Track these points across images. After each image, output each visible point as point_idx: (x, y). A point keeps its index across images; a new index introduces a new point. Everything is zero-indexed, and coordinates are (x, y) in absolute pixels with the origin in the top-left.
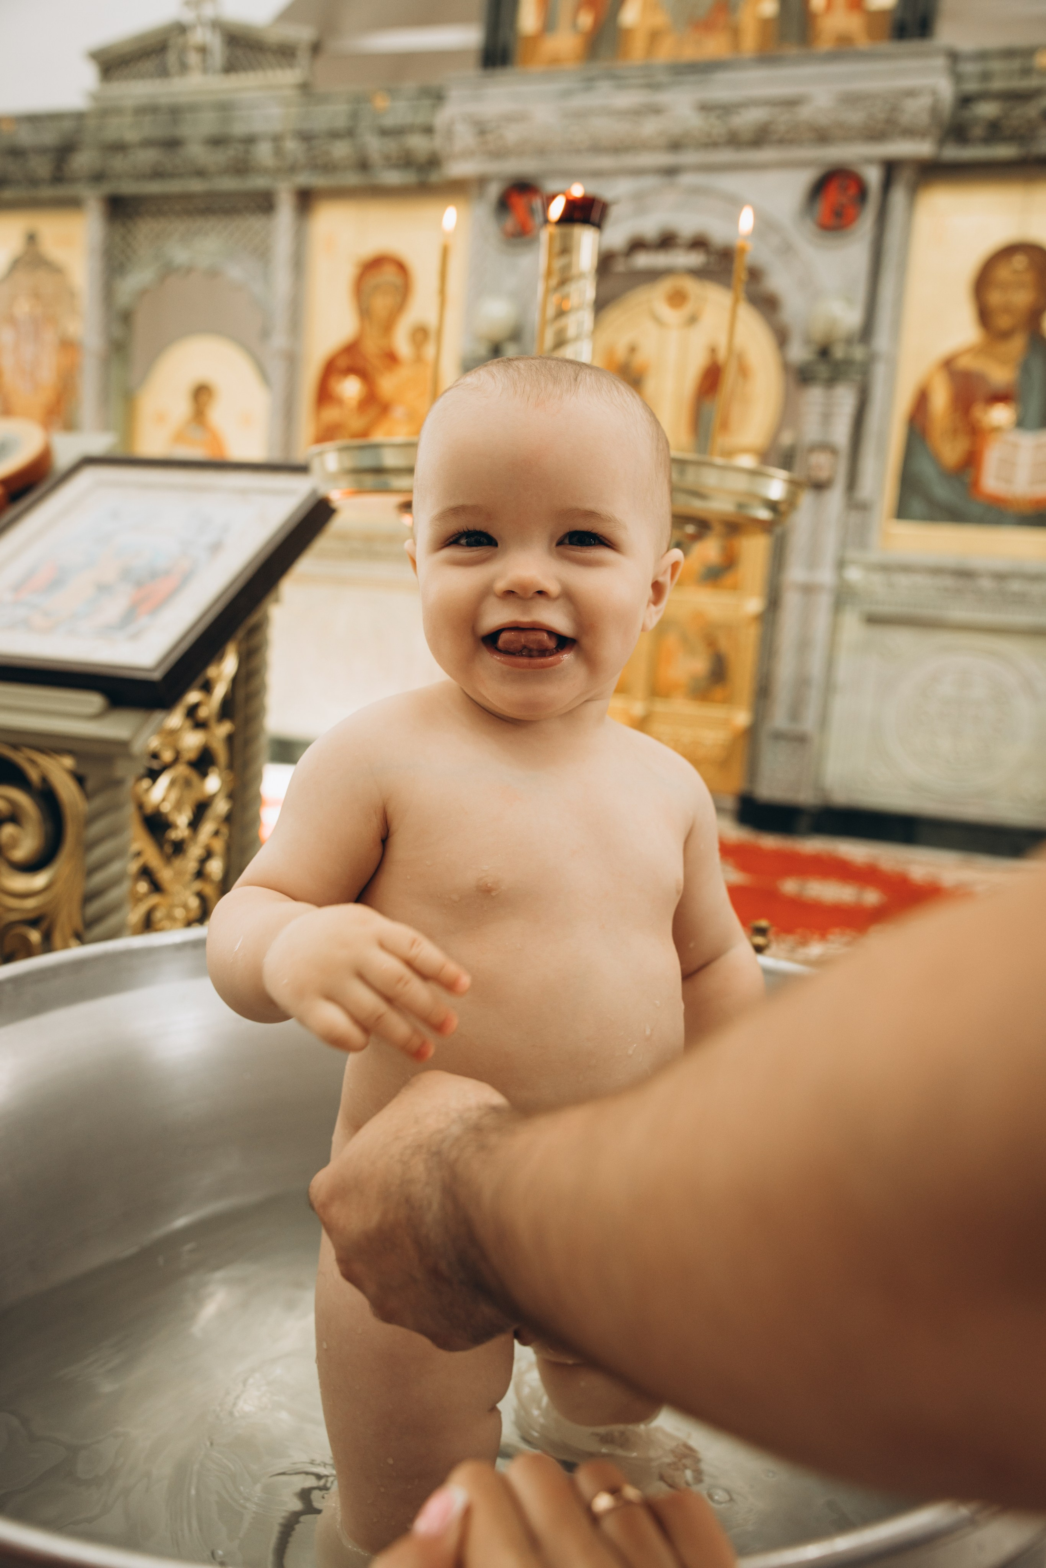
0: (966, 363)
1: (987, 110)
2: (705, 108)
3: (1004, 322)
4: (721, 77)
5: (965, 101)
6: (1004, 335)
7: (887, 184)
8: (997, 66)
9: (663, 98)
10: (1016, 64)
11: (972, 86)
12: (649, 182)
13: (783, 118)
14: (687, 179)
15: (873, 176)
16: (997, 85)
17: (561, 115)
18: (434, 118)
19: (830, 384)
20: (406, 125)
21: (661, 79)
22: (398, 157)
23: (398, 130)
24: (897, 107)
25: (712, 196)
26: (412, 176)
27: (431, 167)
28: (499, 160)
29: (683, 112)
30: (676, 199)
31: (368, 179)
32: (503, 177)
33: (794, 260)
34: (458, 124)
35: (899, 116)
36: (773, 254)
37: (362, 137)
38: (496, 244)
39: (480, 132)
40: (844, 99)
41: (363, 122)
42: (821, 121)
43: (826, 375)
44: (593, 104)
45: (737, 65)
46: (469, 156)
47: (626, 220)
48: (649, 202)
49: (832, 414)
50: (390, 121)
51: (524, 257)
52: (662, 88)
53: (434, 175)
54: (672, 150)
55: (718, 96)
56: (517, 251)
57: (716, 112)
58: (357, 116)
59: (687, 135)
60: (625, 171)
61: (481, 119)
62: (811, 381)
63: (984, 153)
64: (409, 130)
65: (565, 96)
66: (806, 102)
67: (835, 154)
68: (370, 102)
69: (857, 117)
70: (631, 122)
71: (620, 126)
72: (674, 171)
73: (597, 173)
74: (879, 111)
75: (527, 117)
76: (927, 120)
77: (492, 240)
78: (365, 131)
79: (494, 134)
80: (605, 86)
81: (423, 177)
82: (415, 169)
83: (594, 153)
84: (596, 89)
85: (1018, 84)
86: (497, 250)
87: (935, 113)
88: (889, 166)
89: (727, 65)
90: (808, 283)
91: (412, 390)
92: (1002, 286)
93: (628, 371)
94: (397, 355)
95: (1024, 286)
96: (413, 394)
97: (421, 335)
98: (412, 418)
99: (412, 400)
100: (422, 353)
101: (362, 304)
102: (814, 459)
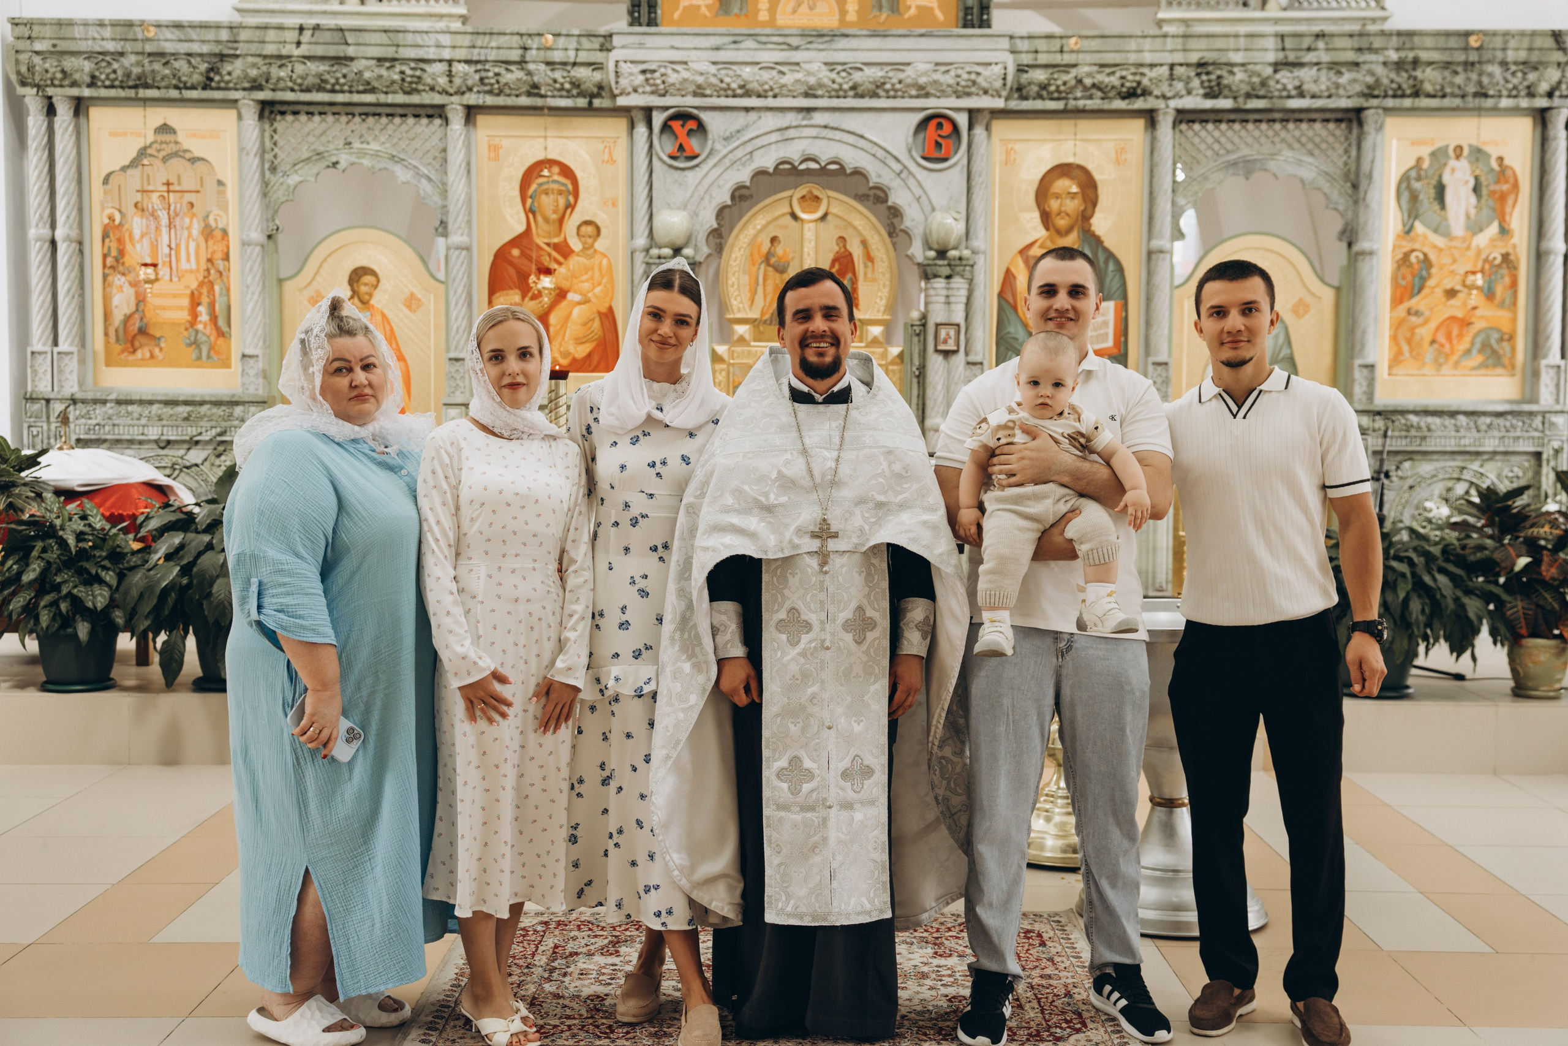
0: (1035, 251)
1: (1040, 76)
2: (830, 65)
3: (1062, 223)
4: (842, 43)
5: (1021, 69)
6: (1064, 233)
7: (971, 127)
8: (1041, 45)
9: (797, 56)
10: (1056, 44)
11: (1026, 59)
12: (790, 119)
13: (895, 77)
14: (819, 118)
15: (962, 120)
16: (1043, 59)
17: (714, 63)
18: (599, 57)
19: (949, 277)
20: (572, 60)
21: (794, 41)
22: (567, 86)
23: (564, 64)
24: (978, 74)
25: (843, 130)
26: (582, 102)
27: (598, 95)
28: (664, 95)
29: (815, 67)
30: (814, 132)
31: (539, 102)
32: (667, 108)
33: (911, 182)
34: (622, 64)
35: (980, 80)
36: (893, 175)
37: (531, 67)
38: (664, 162)
39: (644, 72)
40: (937, 64)
41: (531, 54)
42: (922, 80)
43: (946, 271)
44: (741, 56)
45: (854, 36)
46: (635, 91)
47: (773, 147)
48: (792, 133)
49: (952, 299)
50: (557, 56)
51: (690, 174)
52: (797, 48)
53: (597, 102)
54: (807, 95)
55: (841, 57)
56: (683, 169)
57: (839, 68)
58: (525, 49)
59: (821, 85)
60: (771, 109)
61: (644, 62)
62: (936, 276)
63: (1039, 105)
64: (575, 64)
65: (717, 49)
66: (908, 64)
67: (933, 104)
68: (536, 39)
69: (949, 79)
70: (774, 73)
71: (766, 75)
72: (809, 110)
73: (747, 109)
74: (965, 76)
75: (686, 63)
76: (998, 84)
77: (660, 159)
78: (534, 62)
79: (657, 75)
80: (750, 43)
81: (590, 103)
82: (585, 97)
83: (748, 94)
84: (742, 45)
85: (1057, 59)
86: (665, 168)
87: (1004, 79)
88: (973, 113)
89: (846, 36)
90: (924, 199)
91: (585, 277)
92: (1058, 196)
93: (773, 260)
94: (568, 246)
95: (1074, 196)
96: (587, 281)
97: (590, 229)
98: (586, 301)
99: (586, 285)
100: (592, 246)
101: (529, 201)
102: (943, 333)
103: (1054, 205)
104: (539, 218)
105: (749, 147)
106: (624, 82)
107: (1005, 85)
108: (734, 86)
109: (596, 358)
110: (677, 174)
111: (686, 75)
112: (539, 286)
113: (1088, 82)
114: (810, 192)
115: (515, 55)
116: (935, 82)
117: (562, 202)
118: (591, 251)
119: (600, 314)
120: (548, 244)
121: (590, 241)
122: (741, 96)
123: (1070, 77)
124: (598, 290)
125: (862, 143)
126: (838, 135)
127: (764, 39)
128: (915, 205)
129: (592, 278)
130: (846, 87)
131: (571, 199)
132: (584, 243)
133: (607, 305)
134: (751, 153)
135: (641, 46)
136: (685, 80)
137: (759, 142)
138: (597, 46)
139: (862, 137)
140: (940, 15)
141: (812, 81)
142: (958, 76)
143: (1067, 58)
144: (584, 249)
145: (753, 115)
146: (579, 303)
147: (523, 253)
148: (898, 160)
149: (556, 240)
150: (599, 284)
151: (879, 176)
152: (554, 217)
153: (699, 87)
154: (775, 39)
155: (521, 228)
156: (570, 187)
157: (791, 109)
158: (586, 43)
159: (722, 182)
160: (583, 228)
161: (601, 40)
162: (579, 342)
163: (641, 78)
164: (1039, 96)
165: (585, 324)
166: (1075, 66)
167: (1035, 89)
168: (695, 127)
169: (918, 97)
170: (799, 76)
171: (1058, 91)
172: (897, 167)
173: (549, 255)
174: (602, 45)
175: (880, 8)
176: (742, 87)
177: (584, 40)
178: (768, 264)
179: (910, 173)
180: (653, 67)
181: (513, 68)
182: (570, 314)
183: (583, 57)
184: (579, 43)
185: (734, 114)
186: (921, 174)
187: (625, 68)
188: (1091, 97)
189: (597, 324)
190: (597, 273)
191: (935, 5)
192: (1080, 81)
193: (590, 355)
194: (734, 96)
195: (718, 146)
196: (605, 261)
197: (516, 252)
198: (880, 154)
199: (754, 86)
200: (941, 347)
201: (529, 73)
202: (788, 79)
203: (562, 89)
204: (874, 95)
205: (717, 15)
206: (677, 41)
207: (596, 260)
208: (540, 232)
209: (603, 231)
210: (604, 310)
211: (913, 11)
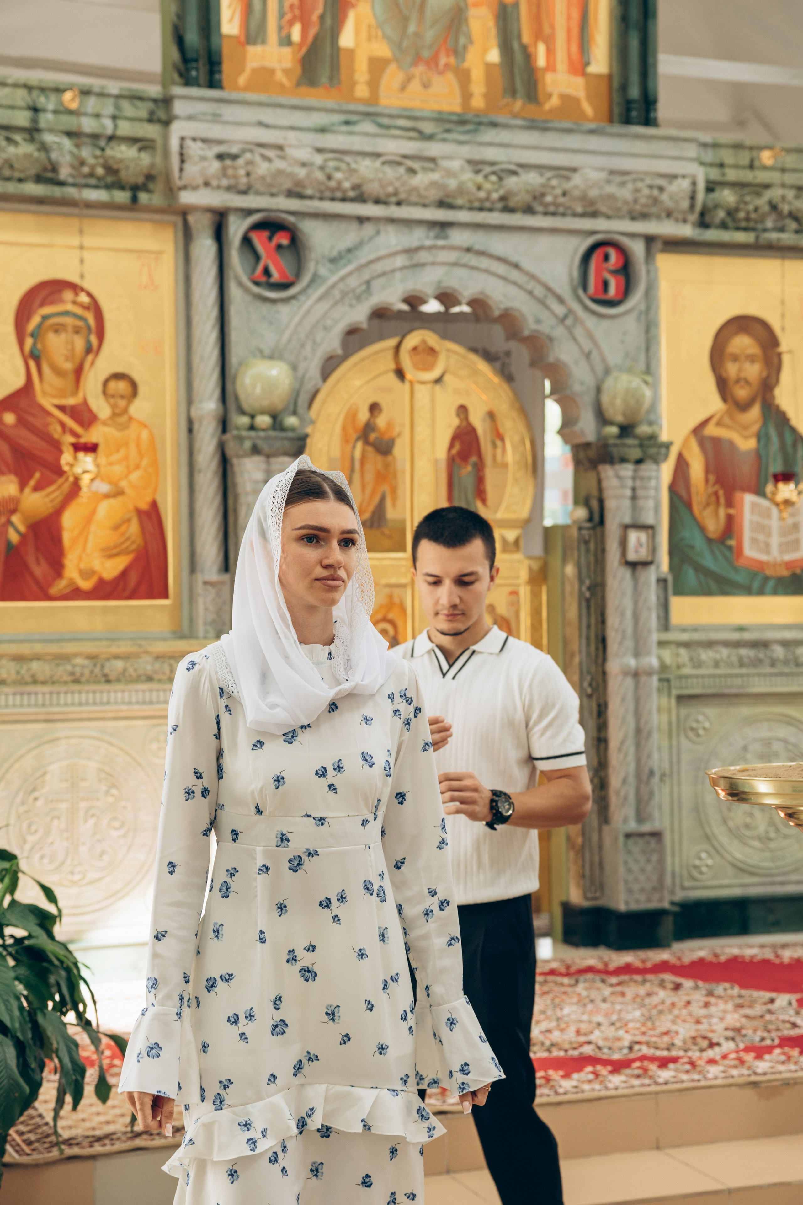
0: (711, 430)
1: (728, 197)
2: (476, 165)
4: (490, 134)
5: (711, 187)
6: (744, 407)
8: (728, 156)
9: (433, 149)
10: (744, 158)
11: (716, 174)
12: (419, 236)
13: (559, 186)
14: (458, 237)
15: (638, 249)
16: (732, 175)
17: (319, 151)
18: (151, 131)
19: (639, 462)
20: (109, 131)
21: (428, 128)
22: (100, 171)
23: (95, 136)
24: (661, 189)
25: (491, 256)
26: (122, 197)
27: (143, 187)
28: (245, 192)
29: (456, 165)
30: (452, 256)
31: (57, 192)
32: (249, 212)
33: (579, 332)
34: (189, 143)
35: (664, 197)
36: (553, 321)
37: (48, 138)
38: (247, 290)
39: (220, 157)
40: (612, 172)
41: (46, 119)
42: (593, 193)
43: (636, 453)
44: (356, 143)
45: (506, 126)
46: (207, 184)
47: (398, 275)
48: (423, 256)
49: (640, 493)
50: (88, 125)
51: (284, 310)
52: (430, 137)
53: (143, 197)
54: (442, 204)
55: (490, 154)
56: (273, 301)
57: (488, 169)
58: (35, 110)
59: (461, 190)
60: (392, 221)
61: (220, 142)
62: (623, 460)
63: (726, 236)
64: (111, 138)
65: (323, 130)
66: (574, 170)
67: (601, 224)
68: (53, 98)
69: (626, 194)
70: (402, 170)
71: (390, 173)
72: (444, 226)
73: (361, 220)
74: (646, 191)
75: (280, 148)
76: (685, 204)
77: (241, 284)
78: (51, 130)
79: (241, 161)
80: (367, 126)
81: (134, 199)
82: (122, 188)
83: (361, 199)
84: (358, 128)
85: (748, 176)
86: (248, 298)
87: (693, 198)
88: (650, 240)
89: (494, 125)
90: (595, 355)
91: (115, 457)
92: (735, 358)
93: (373, 436)
94: (90, 411)
95: (752, 359)
96: (119, 462)
97: (122, 386)
98: (118, 493)
99: (118, 470)
100: (125, 411)
101: (29, 342)
102: (633, 537)
103: (731, 369)
104: (46, 368)
105: (366, 275)
106: (192, 170)
107: (692, 206)
108: (347, 185)
109: (133, 578)
110: (265, 308)
111: (280, 164)
112: (78, 470)
113: (785, 208)
114: (424, 342)
115: (22, 118)
116: (611, 197)
117: (79, 344)
118: (124, 419)
119: (139, 512)
120: (62, 408)
121: (122, 403)
122: (353, 200)
123: (762, 202)
124: (135, 476)
125: (515, 275)
126: (484, 263)
127: (386, 121)
128: (583, 363)
129: (126, 458)
130: (495, 196)
131: (94, 339)
132: (114, 407)
133: (149, 499)
134: (368, 283)
135: (216, 118)
136: (280, 172)
137: (379, 267)
138: (144, 114)
139: (516, 266)
140: (588, 109)
141: (452, 184)
142: (637, 191)
143: (761, 177)
144: (115, 415)
145: (369, 229)
146: (107, 496)
147: (21, 421)
148: (561, 300)
149: (71, 401)
150: (137, 467)
151: (538, 321)
152: (68, 366)
153: (299, 183)
154: (402, 122)
155: (19, 382)
156: (92, 322)
157: (420, 222)
158: (128, 109)
159: (329, 322)
160: (113, 385)
161: (150, 105)
162: (110, 553)
163: (216, 165)
164: (724, 226)
165: (116, 528)
166: (767, 186)
167: (721, 214)
168: (285, 242)
169: (583, 215)
170: (435, 176)
171: (747, 219)
172: (560, 310)
173: (63, 425)
174: (152, 113)
175: (513, 93)
176: (356, 187)
177: (125, 105)
178: (366, 442)
179: (577, 319)
180: (234, 150)
181: (18, 137)
182: (94, 512)
183: (125, 128)
184: (117, 107)
185: (343, 225)
186: (590, 322)
187: (194, 149)
188: (782, 230)
189: (134, 528)
190: (133, 451)
191: (581, 94)
192: (774, 207)
193: (124, 574)
194: (344, 200)
195: (323, 271)
196: (145, 434)
197: (9, 418)
198: (539, 291)
199: (373, 188)
200: (632, 556)
201: (44, 148)
202: (421, 180)
203: (92, 175)
204: (529, 210)
205: (298, 84)
206: (268, 116)
207: (132, 432)
208: (47, 388)
209: (142, 389)
210: (144, 505)
211: (554, 101)
